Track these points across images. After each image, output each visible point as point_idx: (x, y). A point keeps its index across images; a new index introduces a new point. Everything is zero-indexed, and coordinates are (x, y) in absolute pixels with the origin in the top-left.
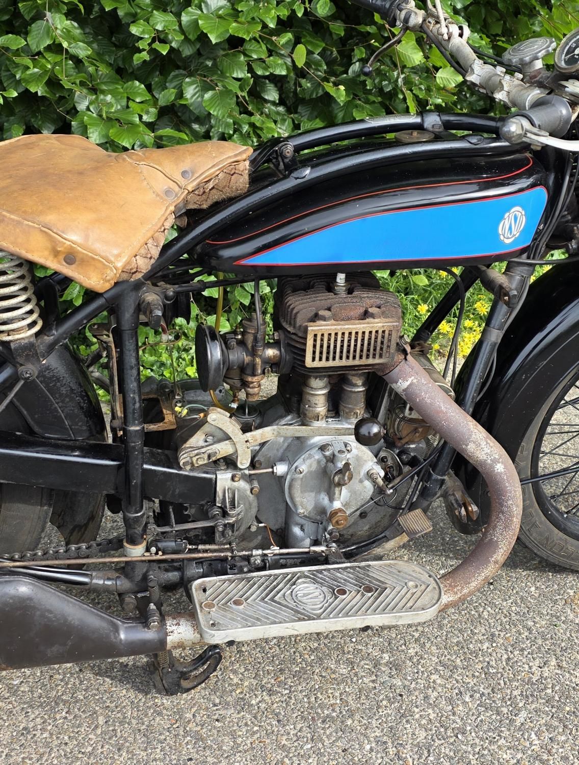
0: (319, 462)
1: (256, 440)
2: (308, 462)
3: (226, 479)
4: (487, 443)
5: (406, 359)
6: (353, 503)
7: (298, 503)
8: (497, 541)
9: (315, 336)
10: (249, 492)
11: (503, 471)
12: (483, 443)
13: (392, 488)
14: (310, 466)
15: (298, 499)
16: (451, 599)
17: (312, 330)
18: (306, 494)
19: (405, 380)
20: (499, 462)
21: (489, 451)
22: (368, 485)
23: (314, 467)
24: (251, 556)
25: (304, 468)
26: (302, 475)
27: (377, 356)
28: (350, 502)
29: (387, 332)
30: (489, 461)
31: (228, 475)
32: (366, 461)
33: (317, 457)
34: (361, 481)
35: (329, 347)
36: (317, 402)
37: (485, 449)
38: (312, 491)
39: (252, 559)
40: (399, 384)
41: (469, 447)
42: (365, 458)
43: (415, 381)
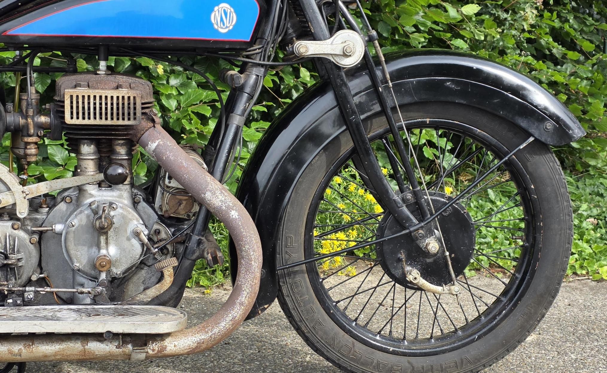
0: (88, 216)
1: (32, 193)
2: (79, 217)
3: (7, 226)
4: (222, 192)
5: (154, 126)
6: (124, 260)
7: (73, 256)
8: (241, 285)
9: (72, 97)
10: (28, 241)
11: (237, 217)
12: (218, 193)
13: (157, 248)
14: (81, 220)
15: (72, 252)
16: (203, 337)
17: (69, 92)
18: (80, 247)
19: (154, 141)
20: (233, 209)
21: (223, 199)
22: (136, 243)
23: (84, 221)
24: (25, 291)
25: (76, 222)
26: (74, 228)
27: (126, 118)
28: (121, 259)
29: (132, 98)
30: (224, 208)
31: (10, 223)
32: (131, 220)
33: (86, 212)
34: (129, 239)
35: (83, 108)
36: (86, 166)
37: (220, 197)
38: (84, 245)
39: (26, 295)
40: (149, 146)
41: (206, 195)
42: (130, 216)
43: (161, 143)
